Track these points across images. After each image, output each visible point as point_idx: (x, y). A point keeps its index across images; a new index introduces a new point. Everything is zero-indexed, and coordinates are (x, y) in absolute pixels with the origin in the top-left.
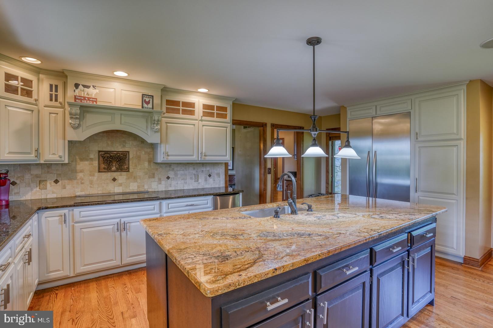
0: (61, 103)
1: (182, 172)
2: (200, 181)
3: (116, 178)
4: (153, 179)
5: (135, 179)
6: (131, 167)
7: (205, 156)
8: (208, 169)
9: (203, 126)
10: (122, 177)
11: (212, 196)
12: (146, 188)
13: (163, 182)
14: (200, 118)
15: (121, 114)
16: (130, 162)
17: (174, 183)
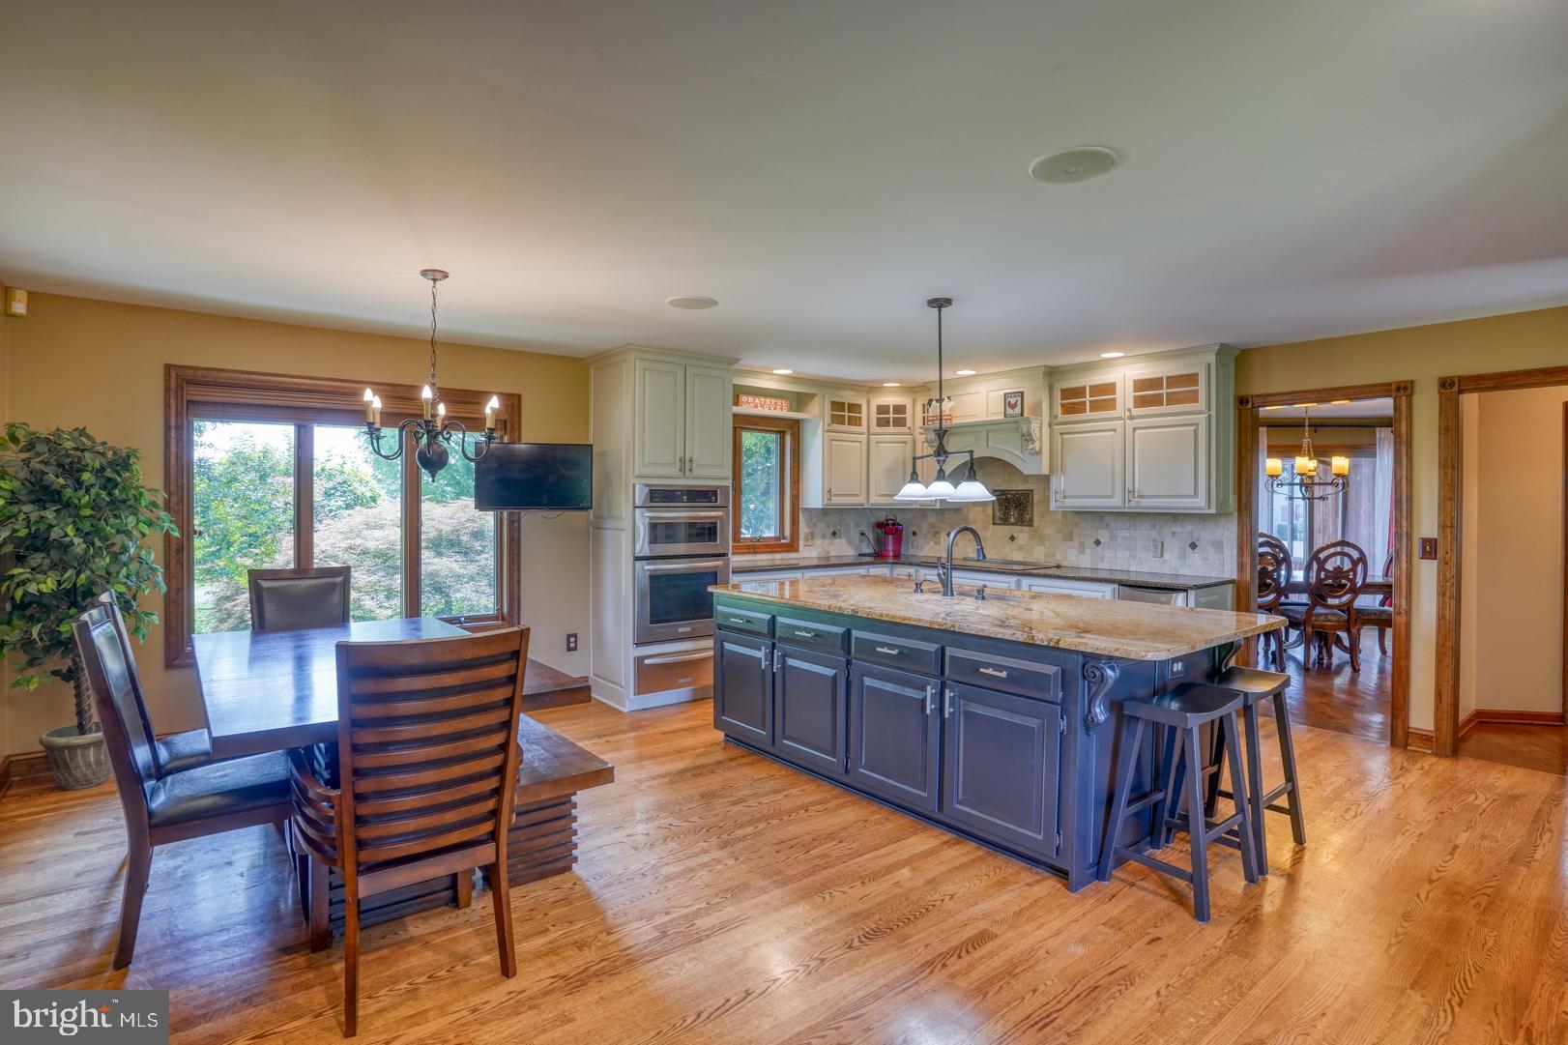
0: (909, 428)
1: (1126, 533)
2: (1167, 555)
3: (1015, 535)
4: (1070, 544)
5: (1041, 539)
6: (1035, 518)
7: (1140, 496)
8: (1188, 528)
9: (1135, 429)
10: (1023, 534)
11: (1117, 586)
12: (1058, 558)
13: (1088, 551)
14: (1128, 414)
15: (988, 432)
16: (1035, 509)
17: (1108, 554)
